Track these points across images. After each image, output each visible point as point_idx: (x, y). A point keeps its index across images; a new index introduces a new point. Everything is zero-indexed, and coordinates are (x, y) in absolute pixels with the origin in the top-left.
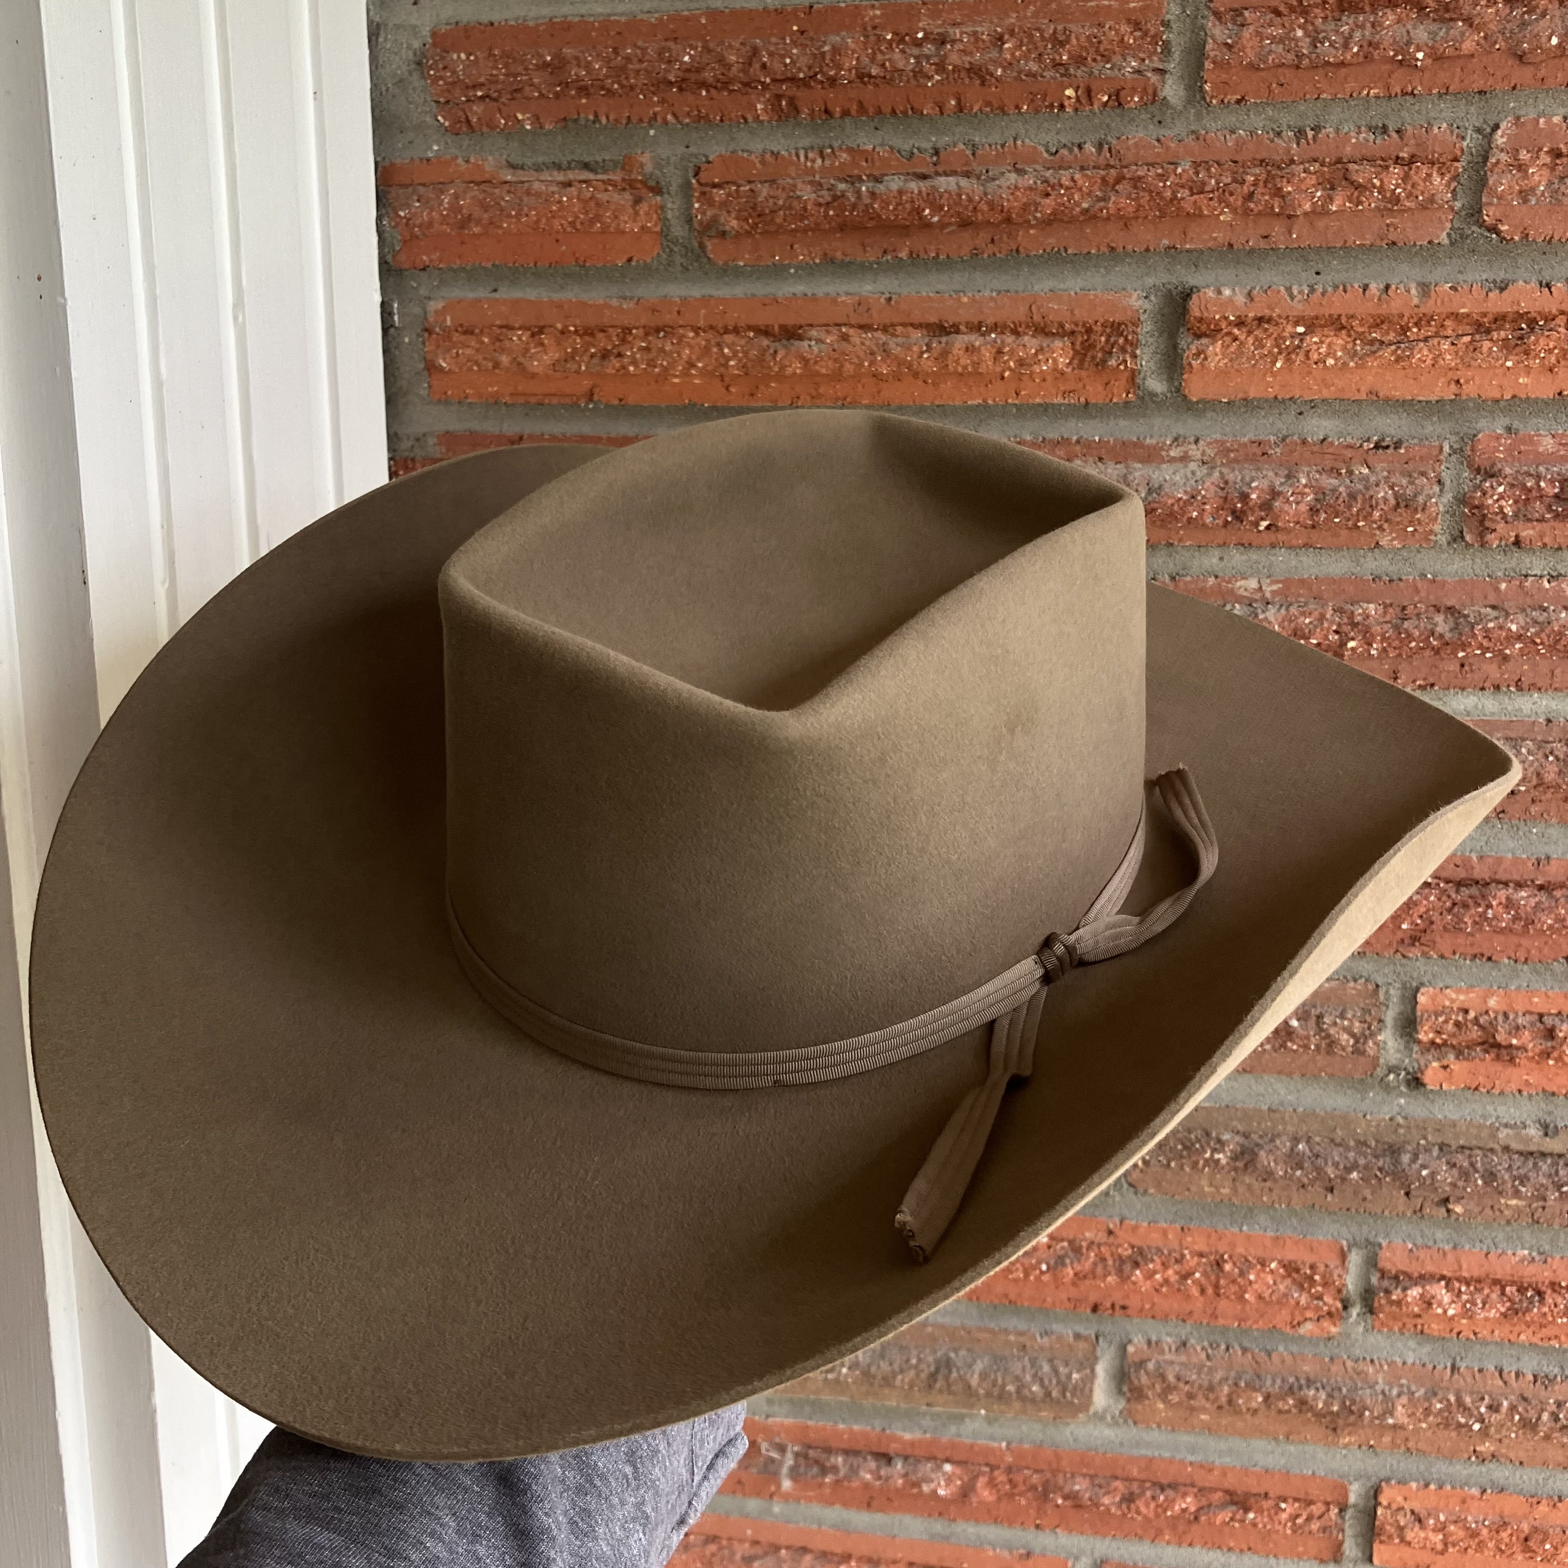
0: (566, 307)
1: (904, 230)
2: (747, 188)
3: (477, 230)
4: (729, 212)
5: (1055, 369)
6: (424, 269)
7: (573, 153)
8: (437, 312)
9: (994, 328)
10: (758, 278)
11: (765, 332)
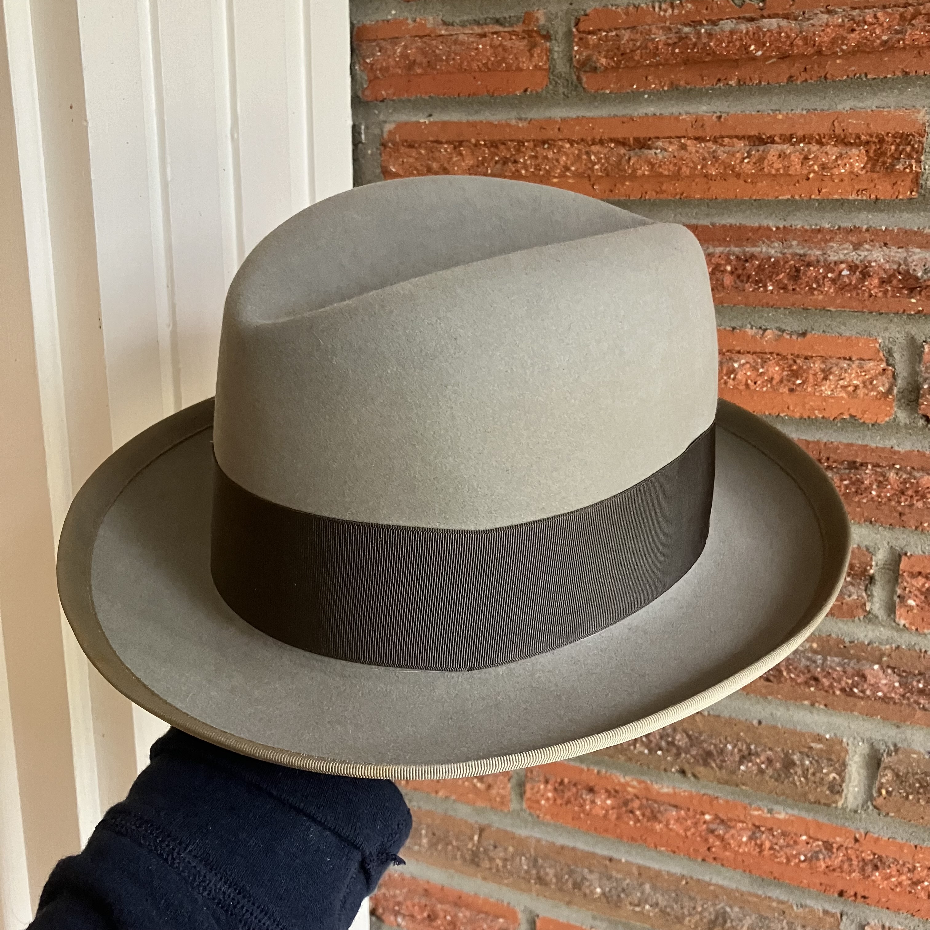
0: (478, 127)
1: (735, 63)
2: (614, 33)
3: (419, 71)
4: (599, 52)
5: (852, 172)
6: (382, 101)
7: (488, 12)
8: (390, 132)
9: (803, 139)
10: (620, 103)
11: (622, 143)
